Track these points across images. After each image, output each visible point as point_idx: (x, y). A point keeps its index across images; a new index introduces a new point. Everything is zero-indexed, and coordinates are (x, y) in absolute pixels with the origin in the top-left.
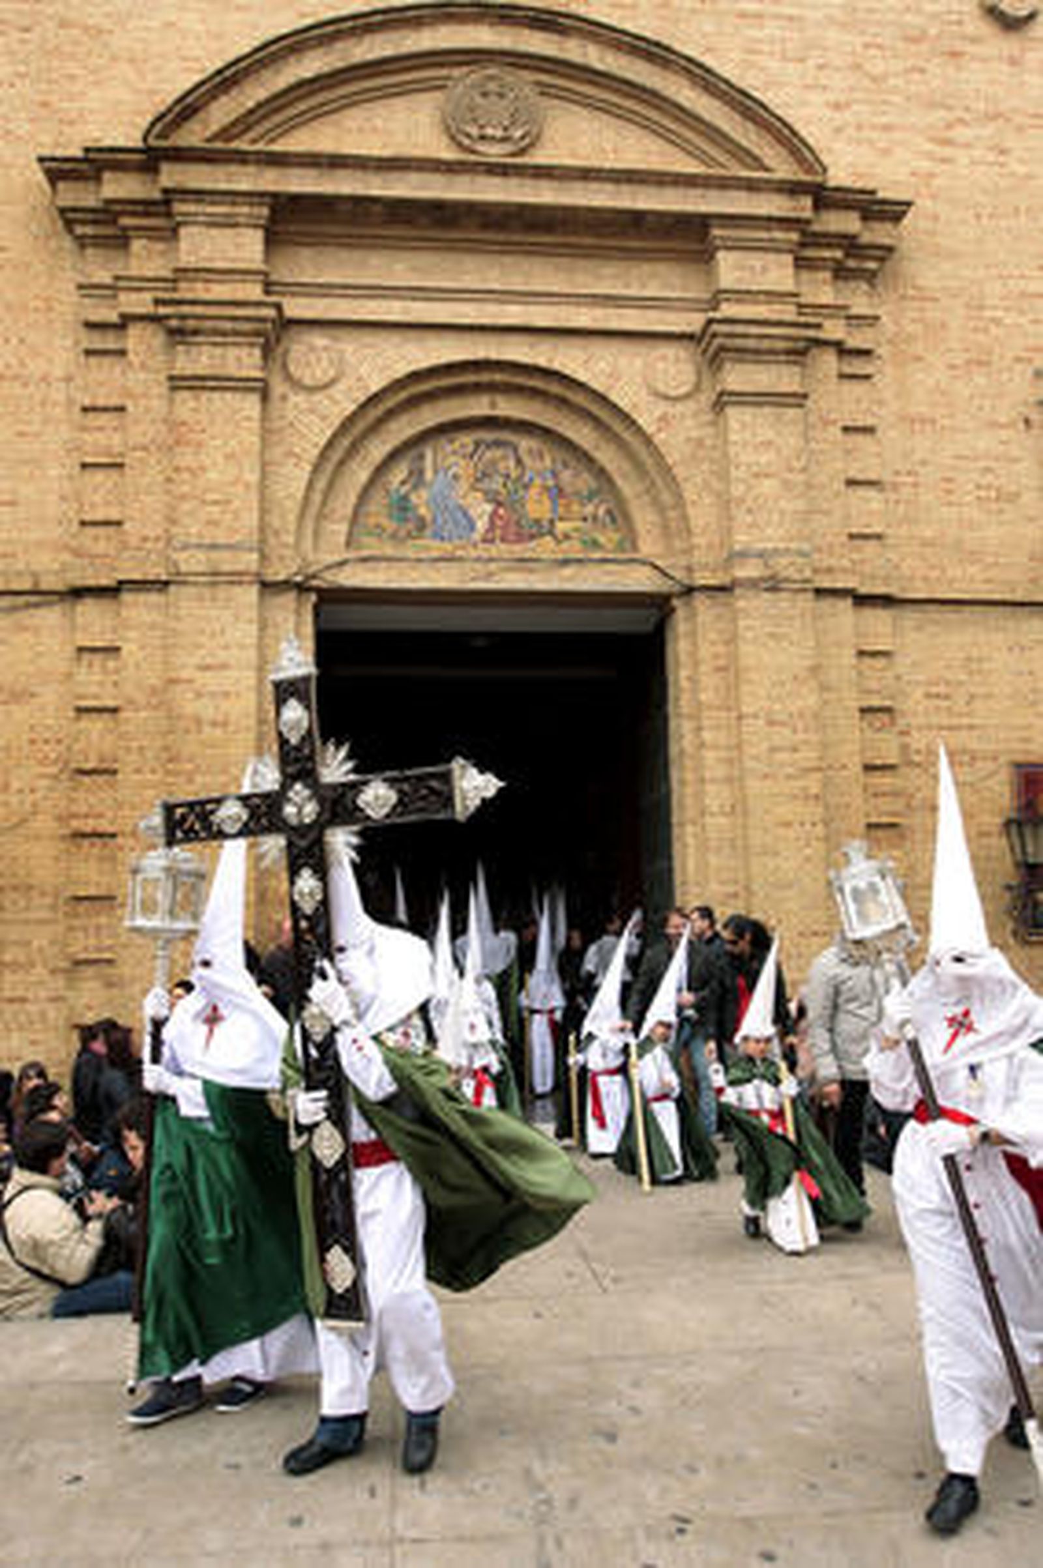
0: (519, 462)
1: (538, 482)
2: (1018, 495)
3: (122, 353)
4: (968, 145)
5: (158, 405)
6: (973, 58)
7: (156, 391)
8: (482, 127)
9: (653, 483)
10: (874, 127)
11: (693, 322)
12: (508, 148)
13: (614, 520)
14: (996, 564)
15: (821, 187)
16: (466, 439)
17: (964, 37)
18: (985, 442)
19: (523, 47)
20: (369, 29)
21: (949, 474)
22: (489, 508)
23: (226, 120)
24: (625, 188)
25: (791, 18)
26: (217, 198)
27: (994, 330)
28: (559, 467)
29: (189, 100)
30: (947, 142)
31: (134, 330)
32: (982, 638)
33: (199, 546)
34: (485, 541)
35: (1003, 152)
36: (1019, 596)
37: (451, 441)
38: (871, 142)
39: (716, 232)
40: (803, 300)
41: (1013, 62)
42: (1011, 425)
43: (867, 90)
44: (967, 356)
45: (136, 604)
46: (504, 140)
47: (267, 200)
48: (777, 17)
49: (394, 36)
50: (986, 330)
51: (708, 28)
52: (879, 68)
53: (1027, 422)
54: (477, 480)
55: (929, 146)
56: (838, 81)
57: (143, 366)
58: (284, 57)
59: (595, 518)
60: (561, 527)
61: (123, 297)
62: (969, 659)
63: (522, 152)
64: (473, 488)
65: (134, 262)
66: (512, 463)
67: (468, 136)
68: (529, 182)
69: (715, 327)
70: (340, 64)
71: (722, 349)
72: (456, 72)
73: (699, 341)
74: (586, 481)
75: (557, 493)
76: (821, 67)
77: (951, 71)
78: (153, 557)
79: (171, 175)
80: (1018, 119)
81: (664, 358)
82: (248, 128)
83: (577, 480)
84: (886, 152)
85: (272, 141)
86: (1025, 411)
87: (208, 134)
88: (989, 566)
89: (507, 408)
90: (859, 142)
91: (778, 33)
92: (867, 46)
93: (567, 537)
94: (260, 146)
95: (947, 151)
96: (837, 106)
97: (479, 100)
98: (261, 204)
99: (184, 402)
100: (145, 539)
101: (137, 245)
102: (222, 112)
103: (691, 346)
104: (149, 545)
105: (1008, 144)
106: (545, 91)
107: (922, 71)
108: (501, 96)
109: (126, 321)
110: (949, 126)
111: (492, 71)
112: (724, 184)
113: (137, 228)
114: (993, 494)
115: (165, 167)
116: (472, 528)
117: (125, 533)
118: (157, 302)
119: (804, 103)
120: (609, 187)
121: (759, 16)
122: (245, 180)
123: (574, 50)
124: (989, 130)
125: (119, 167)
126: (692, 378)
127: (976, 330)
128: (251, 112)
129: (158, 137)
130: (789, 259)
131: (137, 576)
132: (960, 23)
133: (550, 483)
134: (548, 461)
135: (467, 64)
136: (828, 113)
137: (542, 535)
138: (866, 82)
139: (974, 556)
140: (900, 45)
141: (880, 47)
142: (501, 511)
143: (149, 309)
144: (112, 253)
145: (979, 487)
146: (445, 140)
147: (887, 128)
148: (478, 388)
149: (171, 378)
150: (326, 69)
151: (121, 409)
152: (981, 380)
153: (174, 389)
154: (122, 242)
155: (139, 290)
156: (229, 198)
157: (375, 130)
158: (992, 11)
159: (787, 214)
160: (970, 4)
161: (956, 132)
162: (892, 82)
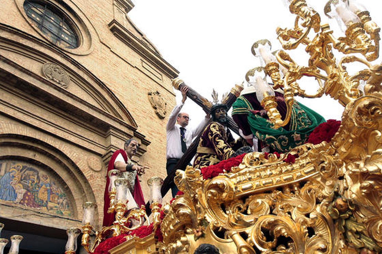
0: (38, 177)
1: (44, 186)
6: (154, 121)
8: (53, 77)
9: (85, 196)
11: (102, 152)
12: (60, 86)
13: (68, 206)
15: (135, 130)
16: (21, 165)
17: (152, 116)
20: (27, 38)
22: (24, 191)
28: (52, 183)
34: (20, 203)
37: (14, 163)
39: (111, 130)
41: (161, 124)
46: (59, 83)
49: (33, 44)
54: (21, 180)
59: (62, 204)
60: (50, 204)
64: (19, 182)
66: (36, 178)
70: (15, 40)
72: (48, 62)
73: (103, 157)
74: (60, 191)
75: (51, 192)
77: (151, 121)
80: (163, 136)
81: (93, 158)
83: (58, 189)
89: (39, 158)
93: (51, 209)
97: (53, 71)
103: (100, 158)
105: (162, 140)
106: (71, 79)
107: (146, 118)
108: (59, 73)
111: (58, 66)
112: (115, 120)
116: (16, 197)
120: (87, 108)
123: (81, 73)
124: (158, 136)
126: (101, 167)
132: (152, 113)
133: (48, 188)
134: (48, 180)
135: (50, 61)
137: (43, 206)
140: (142, 112)
142: (29, 194)
148: (31, 148)
150: (9, 39)
157: (19, 61)
158: (157, 114)
159: (128, 133)
160: (153, 110)
161: (153, 133)
162: (140, 118)
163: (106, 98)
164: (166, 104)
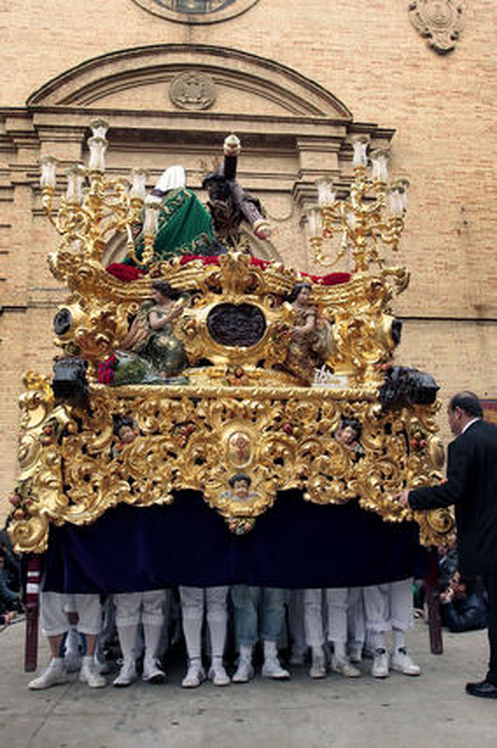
2: (456, 266)
3: (11, 200)
4: (423, 106)
5: (27, 224)
6: (426, 67)
7: (26, 217)
8: (187, 98)
10: (377, 98)
11: (289, 185)
12: (200, 106)
14: (447, 300)
15: (351, 122)
17: (419, 59)
18: (438, 240)
19: (206, 63)
20: (135, 56)
21: (421, 257)
23: (65, 95)
24: (256, 124)
25: (336, 51)
26: (61, 129)
27: (440, 188)
29: (49, 86)
30: (414, 104)
31: (18, 189)
32: (441, 337)
33: (42, 290)
35: (441, 108)
36: (459, 316)
38: (376, 105)
39: (300, 143)
40: (343, 174)
41: (444, 69)
42: (451, 233)
43: (373, 81)
44: (427, 201)
45: (11, 318)
46: (198, 103)
47: (84, 130)
48: (330, 50)
49: (146, 59)
50: (435, 189)
51: (298, 55)
52: (379, 73)
53: (459, 232)
55: (404, 106)
56: (360, 78)
57: (21, 206)
58: (94, 68)
61: (13, 174)
62: (434, 347)
63: (207, 108)
65: (19, 159)
67: (180, 101)
68: (209, 121)
69: (299, 186)
70: (121, 71)
71: (303, 196)
72: (176, 74)
73: (292, 193)
76: (351, 72)
77: (414, 73)
78: (20, 295)
79: (38, 119)
80: (448, 94)
81: (276, 201)
82: (76, 99)
84: (383, 109)
85: (88, 104)
86: (458, 227)
87: (57, 101)
88: (443, 302)
90: (370, 104)
91: (330, 57)
92: (374, 63)
94: (82, 106)
95: (414, 108)
96: (359, 89)
97: (186, 86)
98: (81, 132)
99: (40, 222)
100: (16, 287)
101: (21, 151)
102: (64, 92)
103: (289, 196)
104: (19, 290)
105: (443, 105)
106: (218, 82)
107: (400, 73)
108: (197, 84)
109: (14, 185)
110: (414, 98)
111: (193, 73)
112: (302, 121)
113: (22, 144)
114: (443, 266)
115: (36, 116)
117: (7, 284)
118: (29, 176)
119: (343, 88)
120: (247, 123)
121: (322, 50)
122: (73, 121)
123: (231, 64)
124: (433, 99)
125: (14, 116)
126: (289, 211)
127: (431, 189)
128: (78, 92)
129: (34, 102)
130: (335, 155)
131: (12, 304)
132: (418, 52)
135: (179, 71)
136: (356, 92)
138: (374, 79)
139: (434, 296)
140: (390, 62)
141: (379, 63)
143: (25, 179)
144: (9, 156)
145: (436, 262)
146: (169, 104)
147: (384, 98)
149: (33, 211)
150: (114, 73)
151: (9, 226)
152: (435, 212)
153: (35, 215)
154: (15, 150)
155: (22, 171)
156: (65, 130)
157: (136, 99)
158: (433, 47)
159: (335, 135)
160: (422, 44)
161: (417, 100)
162: (386, 78)
163: (285, 87)
164: (459, 11)
